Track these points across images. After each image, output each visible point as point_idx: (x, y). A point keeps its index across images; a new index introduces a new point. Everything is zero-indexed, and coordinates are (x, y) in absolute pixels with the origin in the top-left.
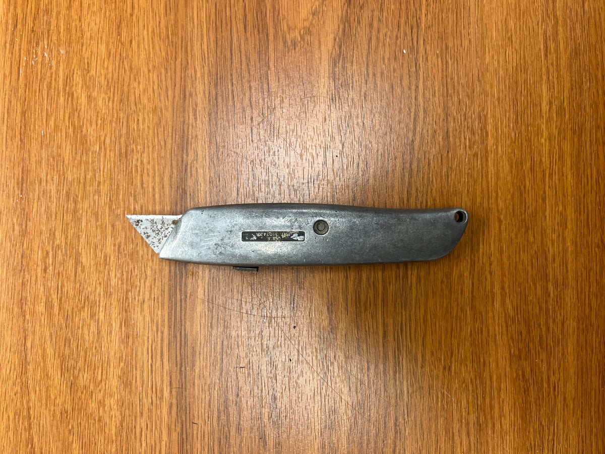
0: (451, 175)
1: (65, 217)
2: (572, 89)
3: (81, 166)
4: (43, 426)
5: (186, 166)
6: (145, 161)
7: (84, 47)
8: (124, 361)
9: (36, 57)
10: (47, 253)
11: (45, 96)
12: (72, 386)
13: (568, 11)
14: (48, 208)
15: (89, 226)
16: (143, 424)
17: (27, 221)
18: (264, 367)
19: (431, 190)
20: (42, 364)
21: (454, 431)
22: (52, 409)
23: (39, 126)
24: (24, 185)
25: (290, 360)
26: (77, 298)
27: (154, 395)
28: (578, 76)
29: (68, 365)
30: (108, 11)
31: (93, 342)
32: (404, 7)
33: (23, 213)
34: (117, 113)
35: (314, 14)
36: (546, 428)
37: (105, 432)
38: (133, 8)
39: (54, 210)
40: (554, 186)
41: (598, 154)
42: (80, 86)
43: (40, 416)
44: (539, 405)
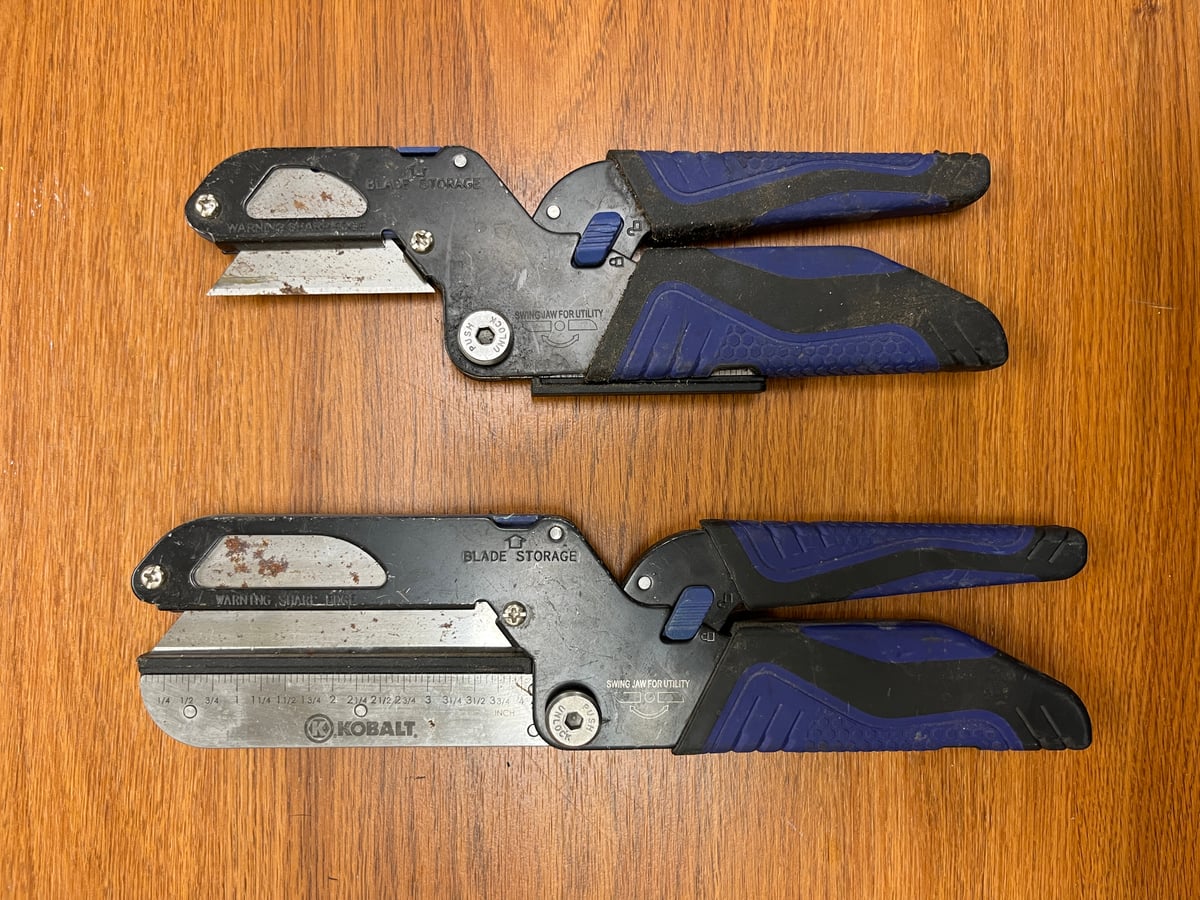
0: (807, 429)
1: (93, 503)
2: (1033, 273)
3: (123, 408)
4: (56, 882)
5: (320, 409)
6: (244, 399)
7: (130, 185)
8: (203, 768)
9: (38, 203)
10: (61, 569)
11: (56, 278)
12: (109, 811)
13: (1033, 125)
14: (62, 485)
15: (139, 519)
16: (237, 880)
17: (22, 509)
18: (460, 778)
19: (770, 457)
20: (53, 770)
21: (802, 891)
22: (73, 850)
23: (44, 332)
24: (17, 443)
25: (509, 765)
26: (116, 652)
27: (258, 829)
28: (1045, 248)
29: (100, 774)
30: (174, 116)
31: (146, 731)
32: (727, 117)
33: (15, 494)
34: (192, 310)
35: (560, 129)
36: (967, 887)
37: (169, 894)
38: (222, 111)
39: (72, 489)
40: (992, 451)
41: (1076, 393)
42: (122, 257)
43: (51, 865)
44: (956, 846)
